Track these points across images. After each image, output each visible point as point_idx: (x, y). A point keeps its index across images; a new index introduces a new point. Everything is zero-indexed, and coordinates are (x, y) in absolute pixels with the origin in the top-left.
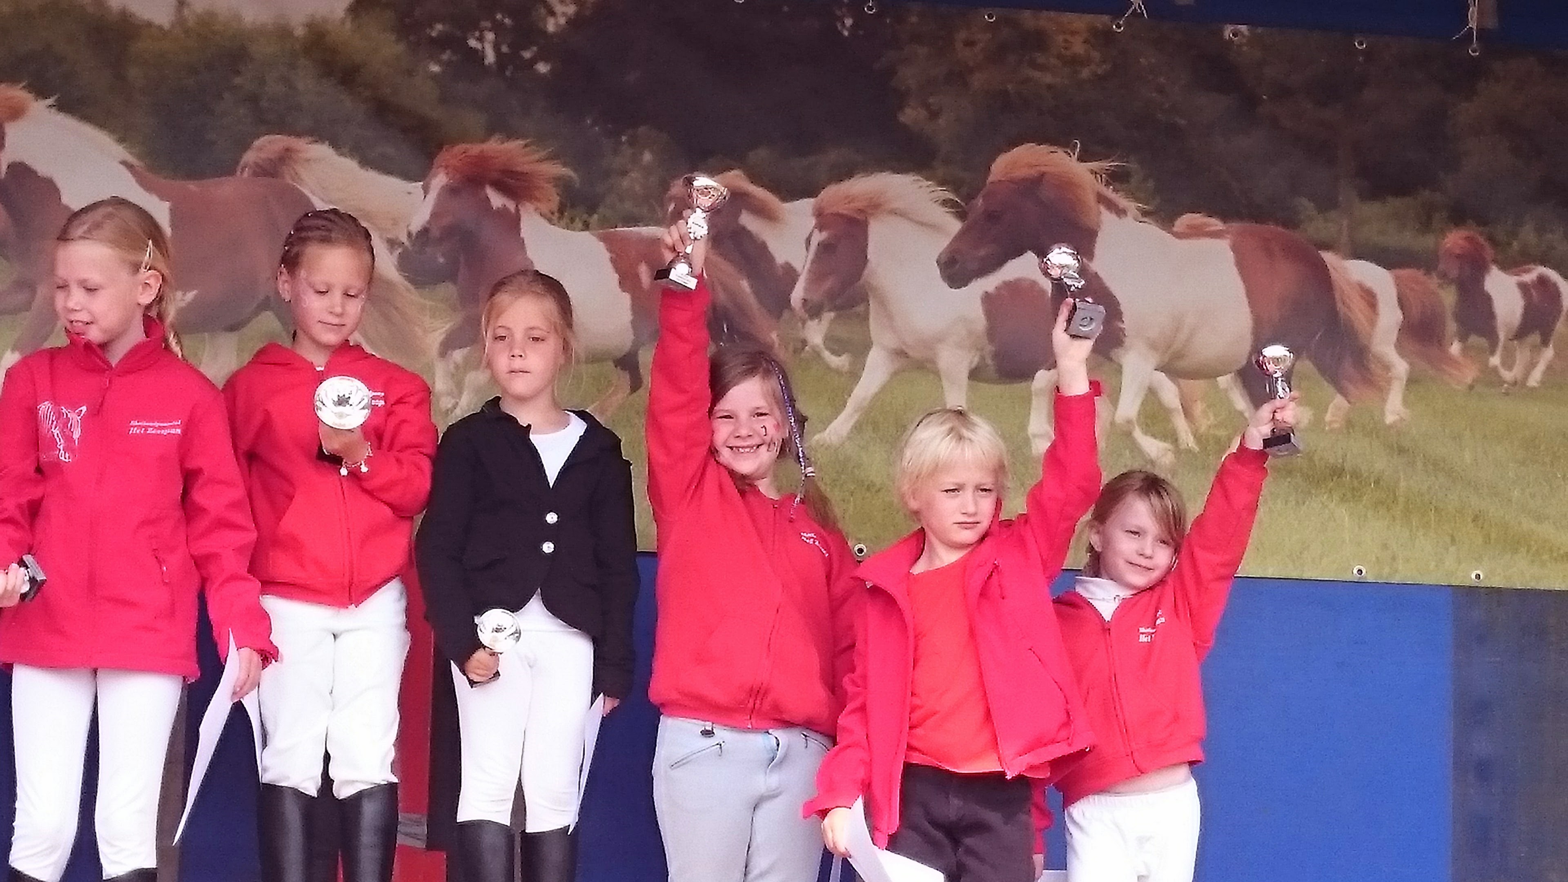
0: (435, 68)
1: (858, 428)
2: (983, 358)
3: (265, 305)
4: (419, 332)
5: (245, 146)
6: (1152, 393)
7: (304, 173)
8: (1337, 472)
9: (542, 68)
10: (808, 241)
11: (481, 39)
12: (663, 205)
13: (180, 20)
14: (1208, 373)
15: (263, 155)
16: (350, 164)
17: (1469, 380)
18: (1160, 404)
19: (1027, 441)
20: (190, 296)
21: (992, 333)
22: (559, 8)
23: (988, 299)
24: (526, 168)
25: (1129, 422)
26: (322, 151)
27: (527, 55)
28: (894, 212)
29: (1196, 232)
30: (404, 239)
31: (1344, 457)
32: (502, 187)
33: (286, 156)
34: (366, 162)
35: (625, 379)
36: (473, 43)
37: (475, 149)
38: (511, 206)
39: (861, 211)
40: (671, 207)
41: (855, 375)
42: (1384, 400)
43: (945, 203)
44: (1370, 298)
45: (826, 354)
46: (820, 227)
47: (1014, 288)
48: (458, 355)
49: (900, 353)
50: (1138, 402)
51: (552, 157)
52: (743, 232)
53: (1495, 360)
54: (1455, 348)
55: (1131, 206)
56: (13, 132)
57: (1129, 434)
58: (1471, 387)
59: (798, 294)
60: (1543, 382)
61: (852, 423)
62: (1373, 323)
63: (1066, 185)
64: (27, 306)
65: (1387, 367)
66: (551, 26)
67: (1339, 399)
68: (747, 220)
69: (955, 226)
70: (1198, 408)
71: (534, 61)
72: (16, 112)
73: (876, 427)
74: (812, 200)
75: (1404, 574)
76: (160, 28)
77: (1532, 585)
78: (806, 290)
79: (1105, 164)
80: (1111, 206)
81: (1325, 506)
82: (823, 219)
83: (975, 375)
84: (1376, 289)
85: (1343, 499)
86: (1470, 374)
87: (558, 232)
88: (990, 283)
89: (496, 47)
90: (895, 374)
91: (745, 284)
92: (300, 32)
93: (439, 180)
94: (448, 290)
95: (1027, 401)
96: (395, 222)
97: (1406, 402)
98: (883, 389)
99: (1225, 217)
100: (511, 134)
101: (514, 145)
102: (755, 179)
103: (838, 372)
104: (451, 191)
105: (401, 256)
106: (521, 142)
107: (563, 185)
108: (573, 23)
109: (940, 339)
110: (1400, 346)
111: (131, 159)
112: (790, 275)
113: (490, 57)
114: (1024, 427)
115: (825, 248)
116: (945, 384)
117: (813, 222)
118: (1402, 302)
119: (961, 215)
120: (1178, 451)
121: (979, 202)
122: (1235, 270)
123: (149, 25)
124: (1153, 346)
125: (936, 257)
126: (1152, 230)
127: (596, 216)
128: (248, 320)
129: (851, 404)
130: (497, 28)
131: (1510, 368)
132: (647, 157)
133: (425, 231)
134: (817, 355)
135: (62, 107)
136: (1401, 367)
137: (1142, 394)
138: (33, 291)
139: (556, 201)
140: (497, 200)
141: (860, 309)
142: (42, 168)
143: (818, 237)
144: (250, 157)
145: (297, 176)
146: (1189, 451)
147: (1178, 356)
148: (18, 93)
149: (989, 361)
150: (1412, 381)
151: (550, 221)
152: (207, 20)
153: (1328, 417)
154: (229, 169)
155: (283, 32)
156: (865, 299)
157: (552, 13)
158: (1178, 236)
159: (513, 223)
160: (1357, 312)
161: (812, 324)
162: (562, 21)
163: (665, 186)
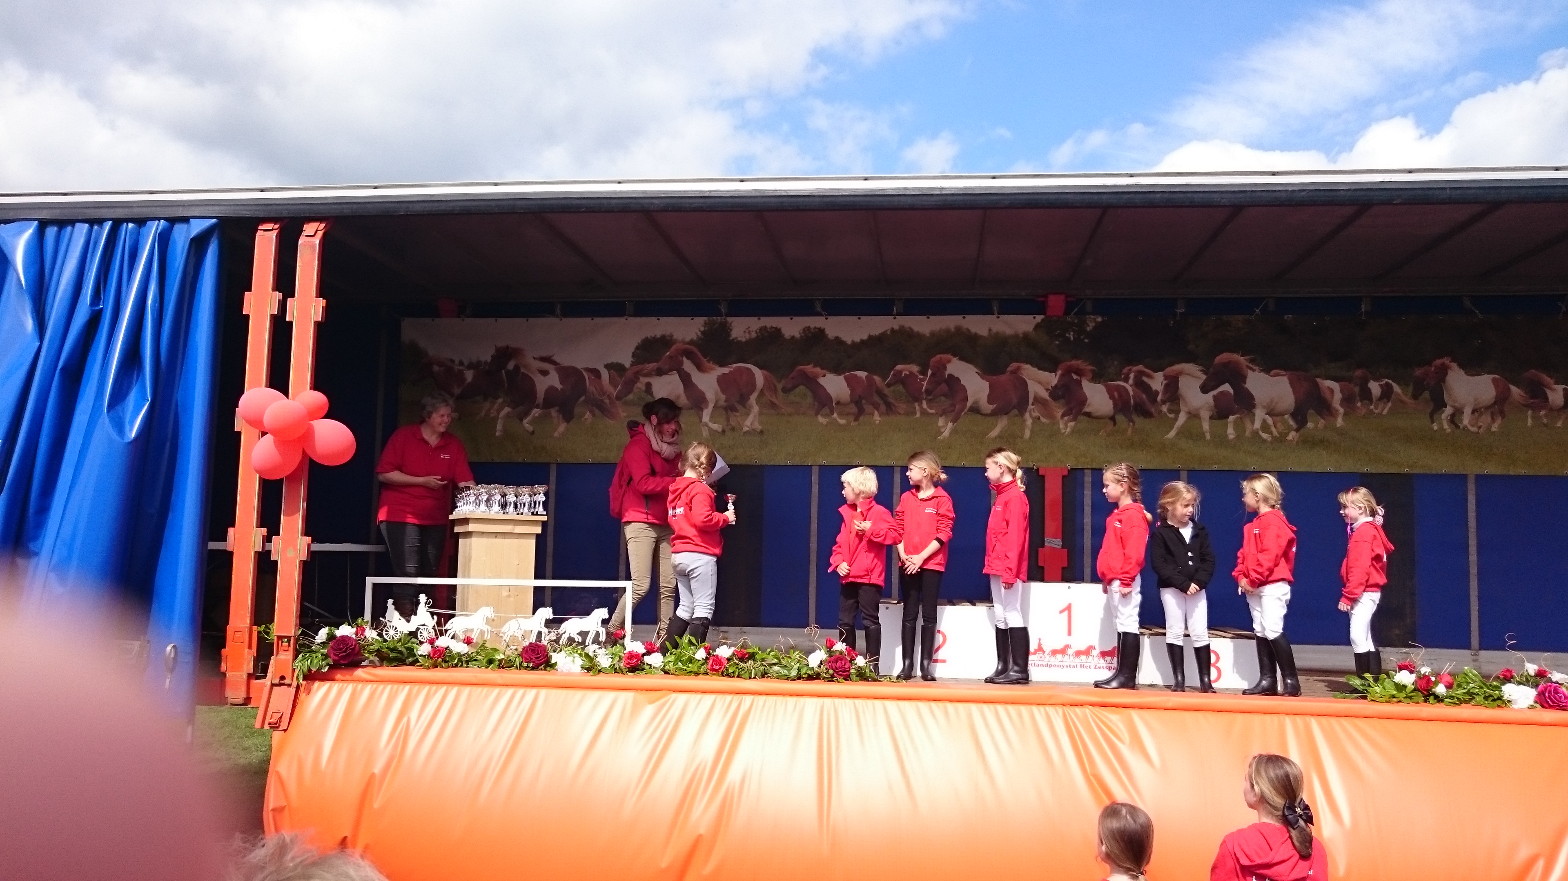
0: (1057, 342)
1: (1177, 434)
2: (1213, 413)
3: (1014, 408)
4: (1055, 413)
5: (1008, 366)
6: (1264, 421)
7: (1023, 372)
8: (1322, 441)
9: (1086, 341)
10: (1162, 384)
11: (1069, 334)
12: (1121, 376)
13: (990, 335)
14: (1282, 414)
15: (1013, 368)
16: (1035, 369)
17: (1363, 414)
18: (1267, 424)
19: (1227, 436)
20: (995, 406)
21: (1216, 406)
22: (1090, 324)
23: (1214, 397)
24: (1082, 368)
25: (1257, 429)
26: (1028, 366)
27: (1082, 337)
28: (1186, 374)
29: (1277, 375)
30: (1050, 388)
31: (1324, 437)
32: (1076, 374)
33: (1018, 368)
34: (1039, 369)
35: (1112, 423)
36: (1067, 335)
37: (1069, 363)
38: (1079, 378)
39: (1177, 374)
40: (1123, 376)
41: (1176, 419)
42: (1336, 420)
43: (1201, 371)
44: (1332, 391)
45: (1168, 414)
46: (1165, 379)
47: (1221, 393)
48: (1066, 418)
49: (1189, 413)
50: (1260, 423)
51: (1090, 364)
52: (1143, 382)
53: (1372, 407)
54: (1359, 404)
55: (1257, 368)
56: (949, 366)
57: (1258, 433)
58: (1364, 415)
59: (1159, 398)
60: (1388, 413)
61: (1175, 433)
62: (1332, 398)
63: (1237, 364)
64: (953, 411)
65: (1337, 411)
66: (1088, 329)
67: (1322, 421)
68: (1145, 379)
69: (1204, 377)
70: (1279, 425)
71: (1084, 339)
72: (949, 361)
73: (1183, 433)
74: (1162, 373)
75: (1344, 469)
76: (985, 337)
77: (1385, 472)
78: (1162, 397)
79: (1249, 357)
80: (1251, 369)
81: (1318, 451)
82: (1166, 377)
83: (1211, 418)
84: (1333, 388)
85: (1324, 449)
86: (1363, 411)
87: (1092, 384)
88: (1215, 392)
89: (1073, 336)
90: (1188, 419)
91: (1144, 396)
92: (1021, 335)
93: (1059, 372)
94: (1062, 401)
95: (1227, 425)
96: (1048, 384)
97: (1343, 420)
98: (1186, 422)
99: (1285, 370)
100: (1078, 359)
101: (1079, 362)
102: (1146, 367)
103: (1171, 418)
104: (1062, 375)
105: (1050, 394)
106: (1081, 361)
107: (1092, 371)
108: (1094, 328)
109: (1200, 408)
110: (1341, 405)
111: (978, 371)
112: (1157, 393)
113: (1072, 338)
114: (1226, 432)
115: (1167, 386)
116: (1202, 420)
117: (1163, 378)
118: (1341, 391)
119: (1206, 373)
120: (1273, 437)
121: (1211, 370)
122: (1289, 385)
123: (982, 336)
124: (1264, 407)
125: (1199, 385)
126: (1263, 375)
127: (1102, 380)
128: (1011, 411)
129: (1174, 429)
130: (1074, 331)
131: (1377, 409)
132: (1116, 363)
133: (1056, 386)
134: (1165, 414)
135: (962, 359)
136: (1341, 410)
137: (1262, 421)
138: (955, 407)
139: (1090, 375)
140: (1075, 377)
141: (1177, 401)
142: (956, 375)
143: (1164, 383)
144: (1009, 369)
145: (1022, 374)
146: (1276, 437)
147: (1272, 410)
148: (949, 356)
149: (1215, 414)
150: (1345, 414)
151: (1090, 382)
152: (997, 333)
153: (1319, 426)
154: (1004, 373)
155: (1016, 336)
156: (1179, 399)
157: (1088, 325)
158: (1271, 376)
159: (1079, 383)
160: (1327, 395)
161: (1164, 406)
162: (1091, 328)
163: (1121, 371)
